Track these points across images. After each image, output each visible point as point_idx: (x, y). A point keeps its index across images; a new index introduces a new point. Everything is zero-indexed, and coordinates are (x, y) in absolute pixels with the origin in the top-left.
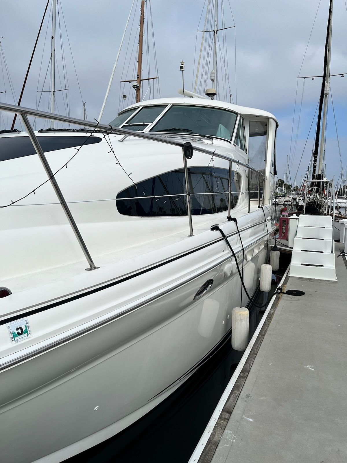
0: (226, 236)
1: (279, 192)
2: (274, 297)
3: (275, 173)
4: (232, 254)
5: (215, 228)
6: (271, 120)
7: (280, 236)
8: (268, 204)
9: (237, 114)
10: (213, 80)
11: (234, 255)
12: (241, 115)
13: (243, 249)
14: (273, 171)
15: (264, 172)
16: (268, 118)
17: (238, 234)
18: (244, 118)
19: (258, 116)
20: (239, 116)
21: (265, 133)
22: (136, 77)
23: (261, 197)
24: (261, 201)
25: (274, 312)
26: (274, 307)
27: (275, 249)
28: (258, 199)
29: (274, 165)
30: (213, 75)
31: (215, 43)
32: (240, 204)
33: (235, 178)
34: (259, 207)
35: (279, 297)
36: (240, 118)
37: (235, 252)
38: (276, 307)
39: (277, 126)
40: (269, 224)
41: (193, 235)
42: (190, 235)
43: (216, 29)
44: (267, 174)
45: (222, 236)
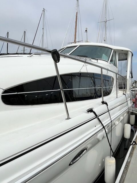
0: (98, 116)
1: (135, 85)
2: (131, 147)
3: (132, 77)
4: (102, 127)
5: (91, 111)
6: (129, 52)
7: (135, 106)
8: (128, 92)
9: (112, 49)
10: (105, 40)
11: (104, 127)
12: (114, 49)
13: (111, 122)
14: (131, 76)
15: (126, 77)
16: (128, 51)
17: (108, 112)
18: (115, 51)
19: (122, 50)
20: (113, 50)
21: (126, 59)
22: (74, 41)
23: (124, 89)
24: (125, 90)
25: (131, 160)
26: (131, 156)
27: (132, 113)
28: (123, 90)
29: (131, 73)
30: (105, 38)
31: (105, 26)
32: (113, 92)
33: (112, 80)
34: (123, 94)
35: (134, 147)
36: (114, 51)
37: (104, 125)
38: (132, 157)
39: (132, 55)
40: (129, 102)
41: (70, 118)
42: (67, 118)
43: (106, 20)
44: (128, 77)
45: (95, 116)
